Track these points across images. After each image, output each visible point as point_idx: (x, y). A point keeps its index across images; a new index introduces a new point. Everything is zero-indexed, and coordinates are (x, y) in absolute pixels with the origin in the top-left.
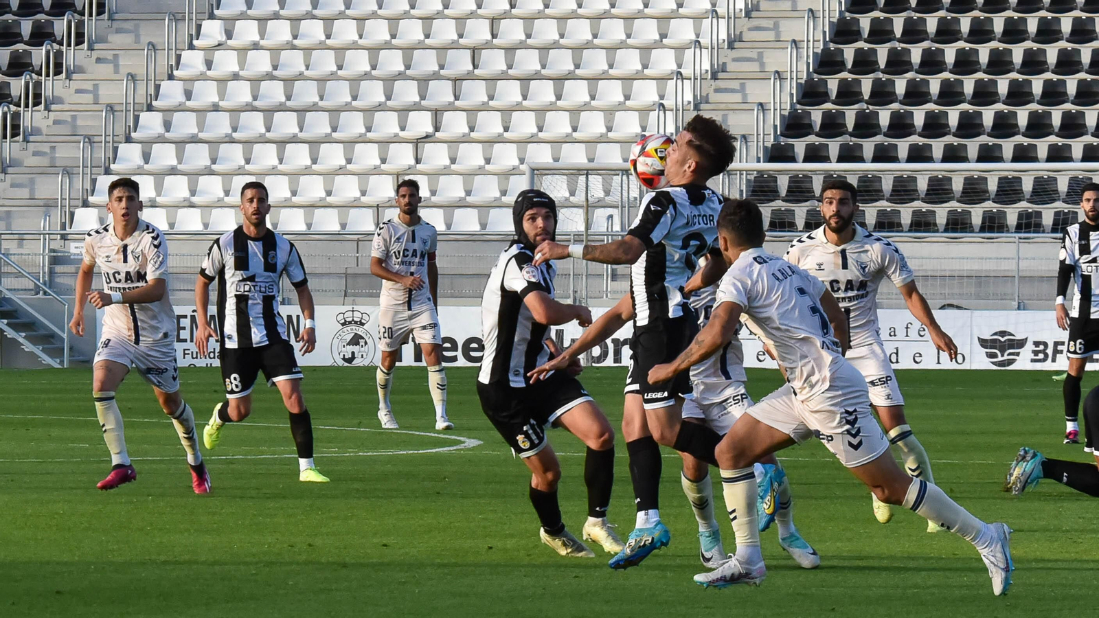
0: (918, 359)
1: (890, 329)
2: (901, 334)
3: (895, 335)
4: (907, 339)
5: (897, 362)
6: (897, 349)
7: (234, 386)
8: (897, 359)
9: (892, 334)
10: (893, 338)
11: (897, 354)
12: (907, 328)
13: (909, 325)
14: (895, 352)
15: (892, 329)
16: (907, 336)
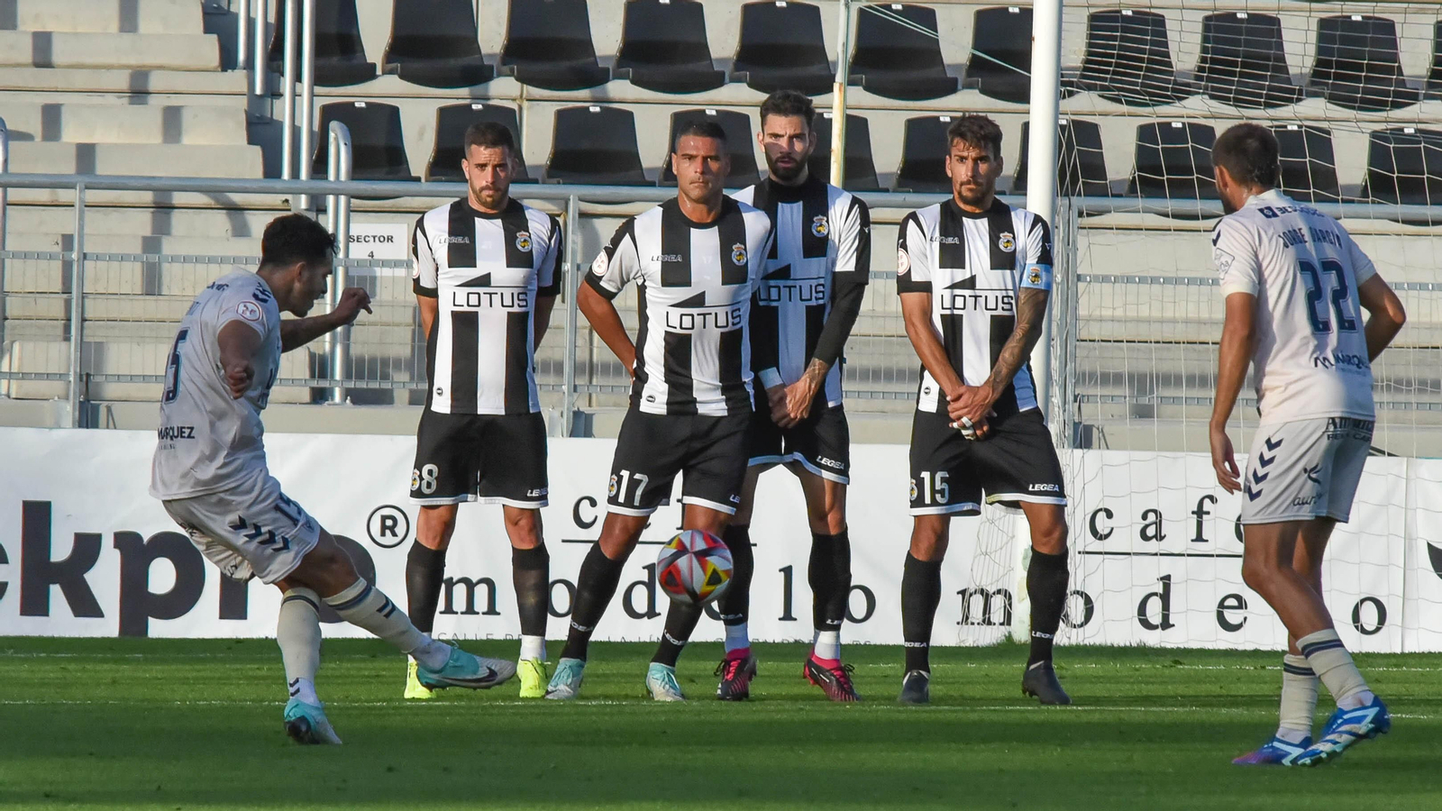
0: (1233, 617)
1: (1145, 517)
2: (1179, 533)
3: (1159, 537)
4: (1200, 548)
5: (1166, 624)
6: (1166, 580)
7: (424, 483)
8: (1166, 618)
9: (1151, 531)
10: (1153, 546)
11: (1165, 598)
12: (1200, 512)
13: (1207, 505)
14: (1160, 590)
15: (1152, 517)
16: (1199, 538)
